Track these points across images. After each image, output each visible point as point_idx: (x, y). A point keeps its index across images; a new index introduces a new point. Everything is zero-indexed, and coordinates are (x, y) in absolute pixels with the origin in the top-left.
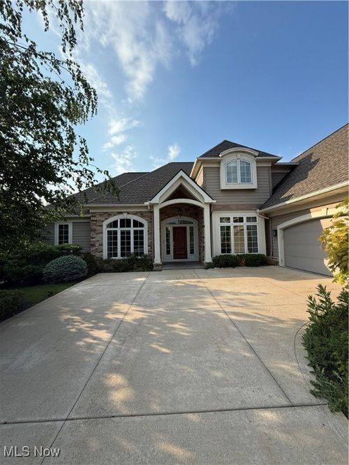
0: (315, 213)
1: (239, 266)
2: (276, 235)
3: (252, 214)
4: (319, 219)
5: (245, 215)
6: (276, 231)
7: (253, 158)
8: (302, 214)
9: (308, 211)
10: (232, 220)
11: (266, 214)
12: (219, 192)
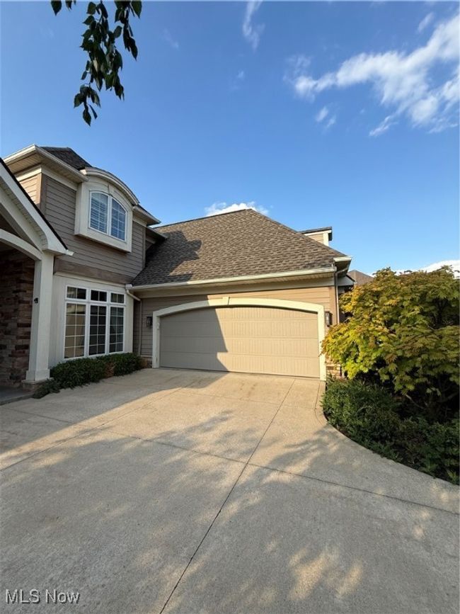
0: (213, 301)
1: (105, 377)
2: (151, 324)
3: (118, 290)
4: (214, 307)
5: (109, 289)
6: (151, 319)
7: (130, 205)
8: (196, 300)
9: (205, 298)
10: (88, 295)
11: (135, 293)
12: (72, 238)
